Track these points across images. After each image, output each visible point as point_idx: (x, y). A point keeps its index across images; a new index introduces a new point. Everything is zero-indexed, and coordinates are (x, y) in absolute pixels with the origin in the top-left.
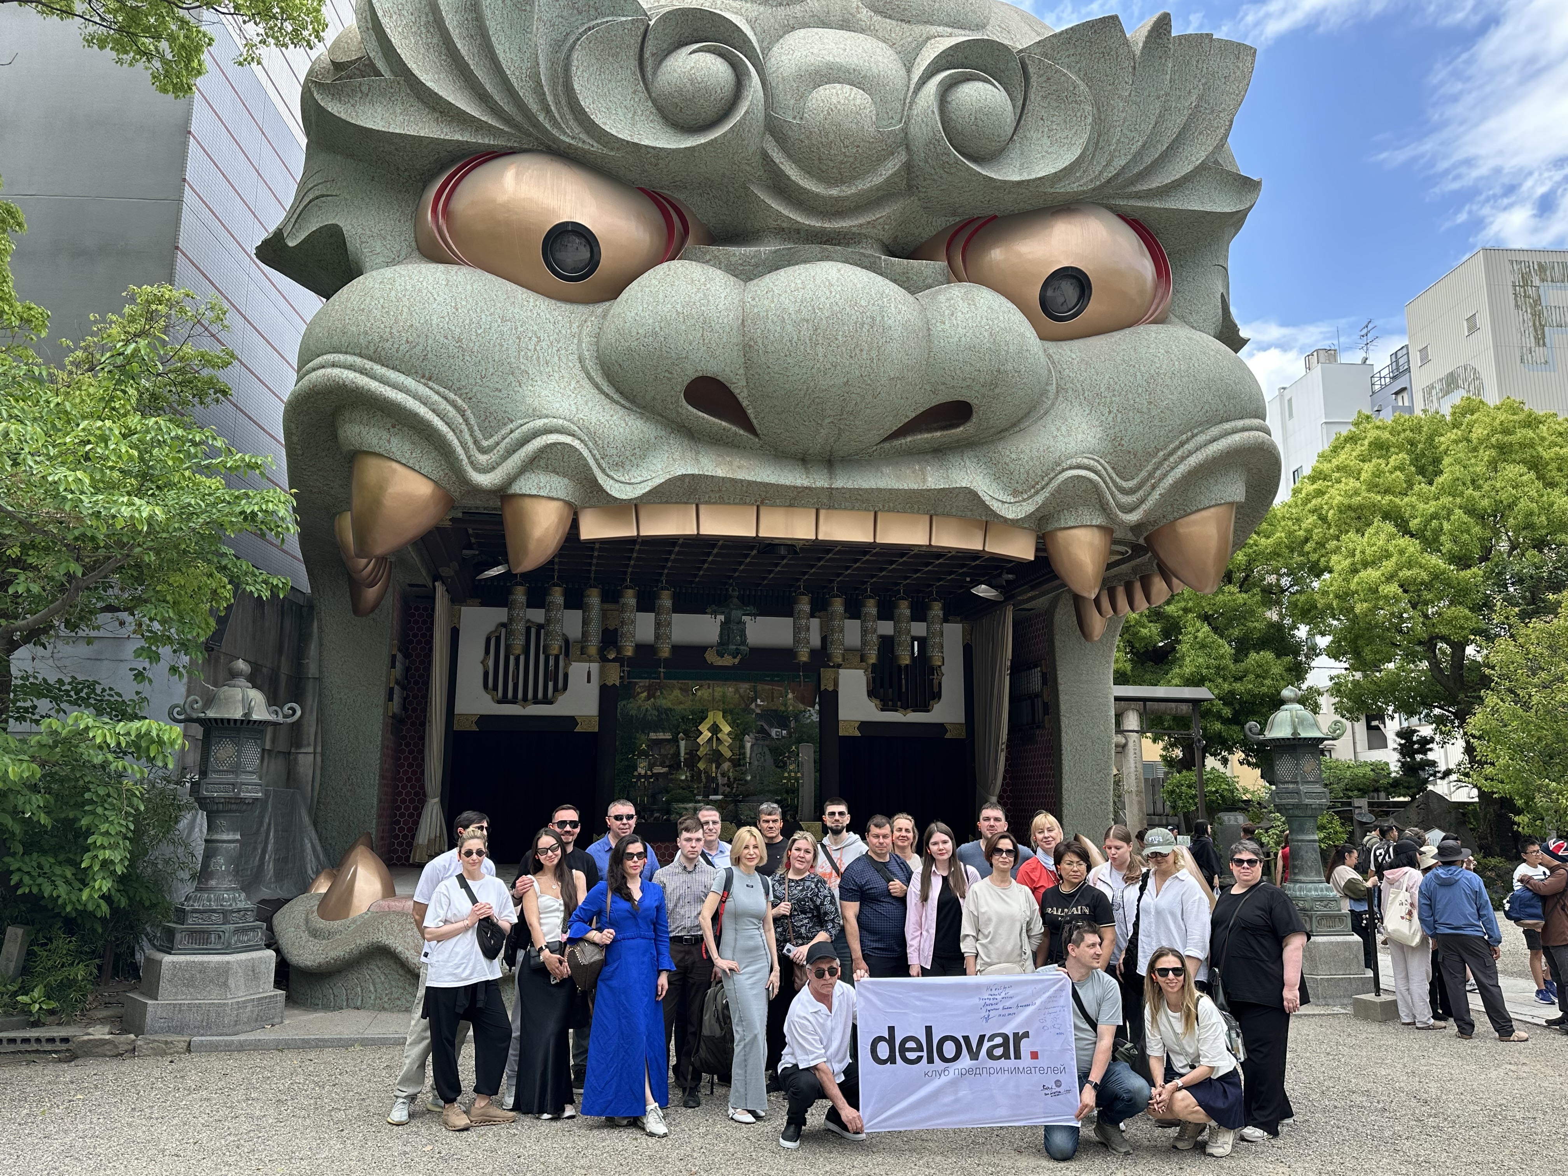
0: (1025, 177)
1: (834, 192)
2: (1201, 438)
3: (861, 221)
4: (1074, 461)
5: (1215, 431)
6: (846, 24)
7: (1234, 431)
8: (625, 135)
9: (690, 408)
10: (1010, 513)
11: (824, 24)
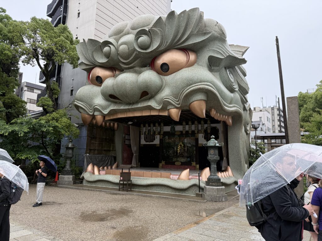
0: (152, 50)
1: (127, 61)
2: (186, 89)
3: (133, 64)
4: (164, 98)
5: (188, 88)
6: (128, 33)
7: (192, 87)
8: (101, 62)
9: (112, 99)
10: (158, 108)
11: (125, 34)
